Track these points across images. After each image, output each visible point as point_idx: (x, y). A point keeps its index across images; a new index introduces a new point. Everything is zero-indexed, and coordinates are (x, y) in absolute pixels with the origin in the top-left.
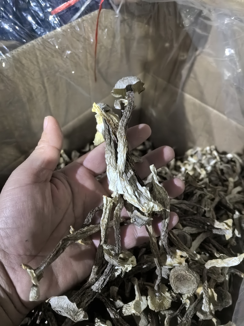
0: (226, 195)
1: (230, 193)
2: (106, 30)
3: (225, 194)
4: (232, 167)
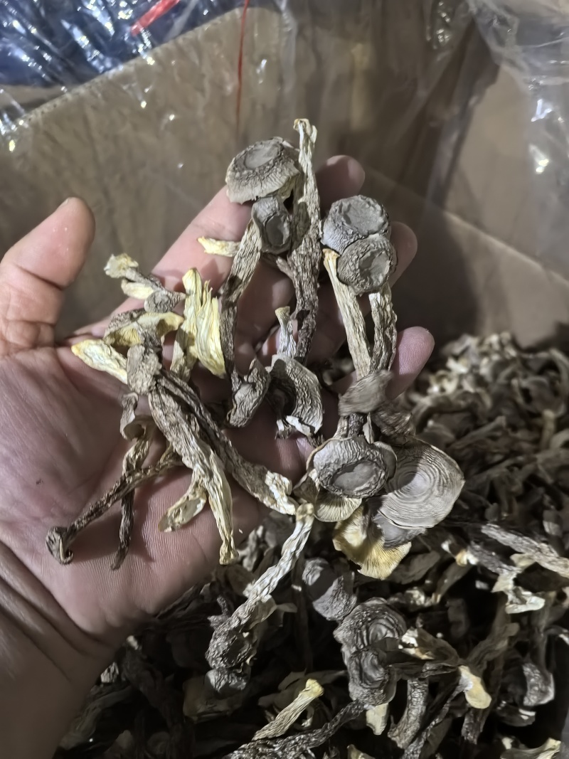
0: (537, 451)
1: (548, 447)
2: (264, 62)
3: (534, 447)
4: (552, 382)
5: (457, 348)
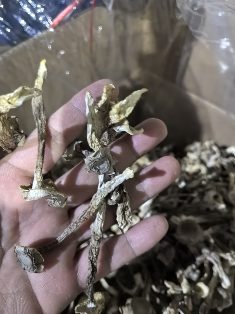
5: (192, 148)
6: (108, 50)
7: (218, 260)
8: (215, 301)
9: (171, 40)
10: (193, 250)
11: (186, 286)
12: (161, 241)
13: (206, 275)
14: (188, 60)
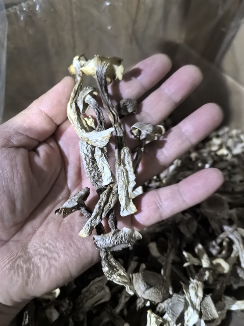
6: (151, 11)
7: (240, 238)
8: (231, 278)
9: (221, 13)
10: (214, 225)
11: (207, 260)
12: (184, 212)
13: (224, 252)
14: (233, 37)
